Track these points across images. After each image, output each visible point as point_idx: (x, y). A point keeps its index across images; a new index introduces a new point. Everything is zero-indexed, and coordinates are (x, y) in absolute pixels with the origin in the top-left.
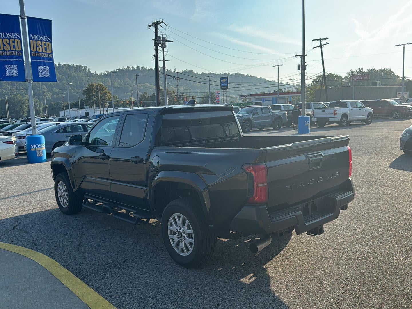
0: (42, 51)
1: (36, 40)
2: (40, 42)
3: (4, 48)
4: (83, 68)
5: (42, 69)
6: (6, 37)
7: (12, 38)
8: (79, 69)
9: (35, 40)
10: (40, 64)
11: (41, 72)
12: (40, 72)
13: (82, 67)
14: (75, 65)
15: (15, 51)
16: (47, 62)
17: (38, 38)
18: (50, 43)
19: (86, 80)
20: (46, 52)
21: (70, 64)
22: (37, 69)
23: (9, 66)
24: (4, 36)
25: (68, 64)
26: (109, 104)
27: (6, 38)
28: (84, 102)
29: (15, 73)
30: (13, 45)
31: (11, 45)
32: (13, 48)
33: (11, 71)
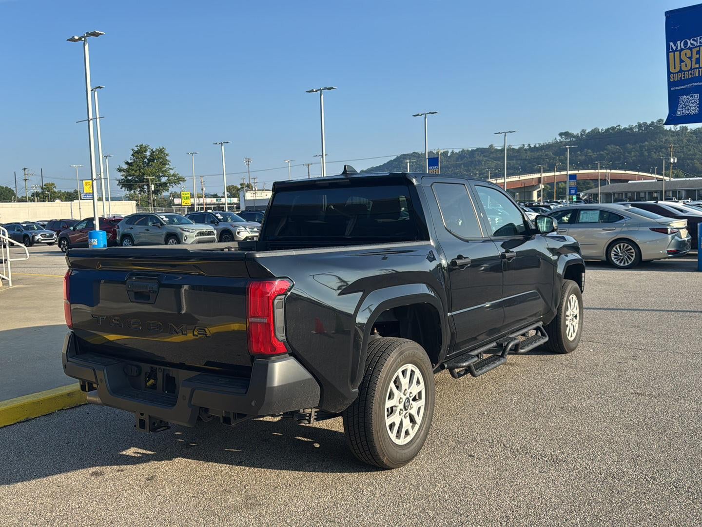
3: (681, 67)
6: (687, 46)
7: (697, 47)
23: (685, 97)
24: (683, 47)
29: (694, 108)
30: (697, 59)
31: (694, 59)
32: (696, 64)
33: (687, 106)
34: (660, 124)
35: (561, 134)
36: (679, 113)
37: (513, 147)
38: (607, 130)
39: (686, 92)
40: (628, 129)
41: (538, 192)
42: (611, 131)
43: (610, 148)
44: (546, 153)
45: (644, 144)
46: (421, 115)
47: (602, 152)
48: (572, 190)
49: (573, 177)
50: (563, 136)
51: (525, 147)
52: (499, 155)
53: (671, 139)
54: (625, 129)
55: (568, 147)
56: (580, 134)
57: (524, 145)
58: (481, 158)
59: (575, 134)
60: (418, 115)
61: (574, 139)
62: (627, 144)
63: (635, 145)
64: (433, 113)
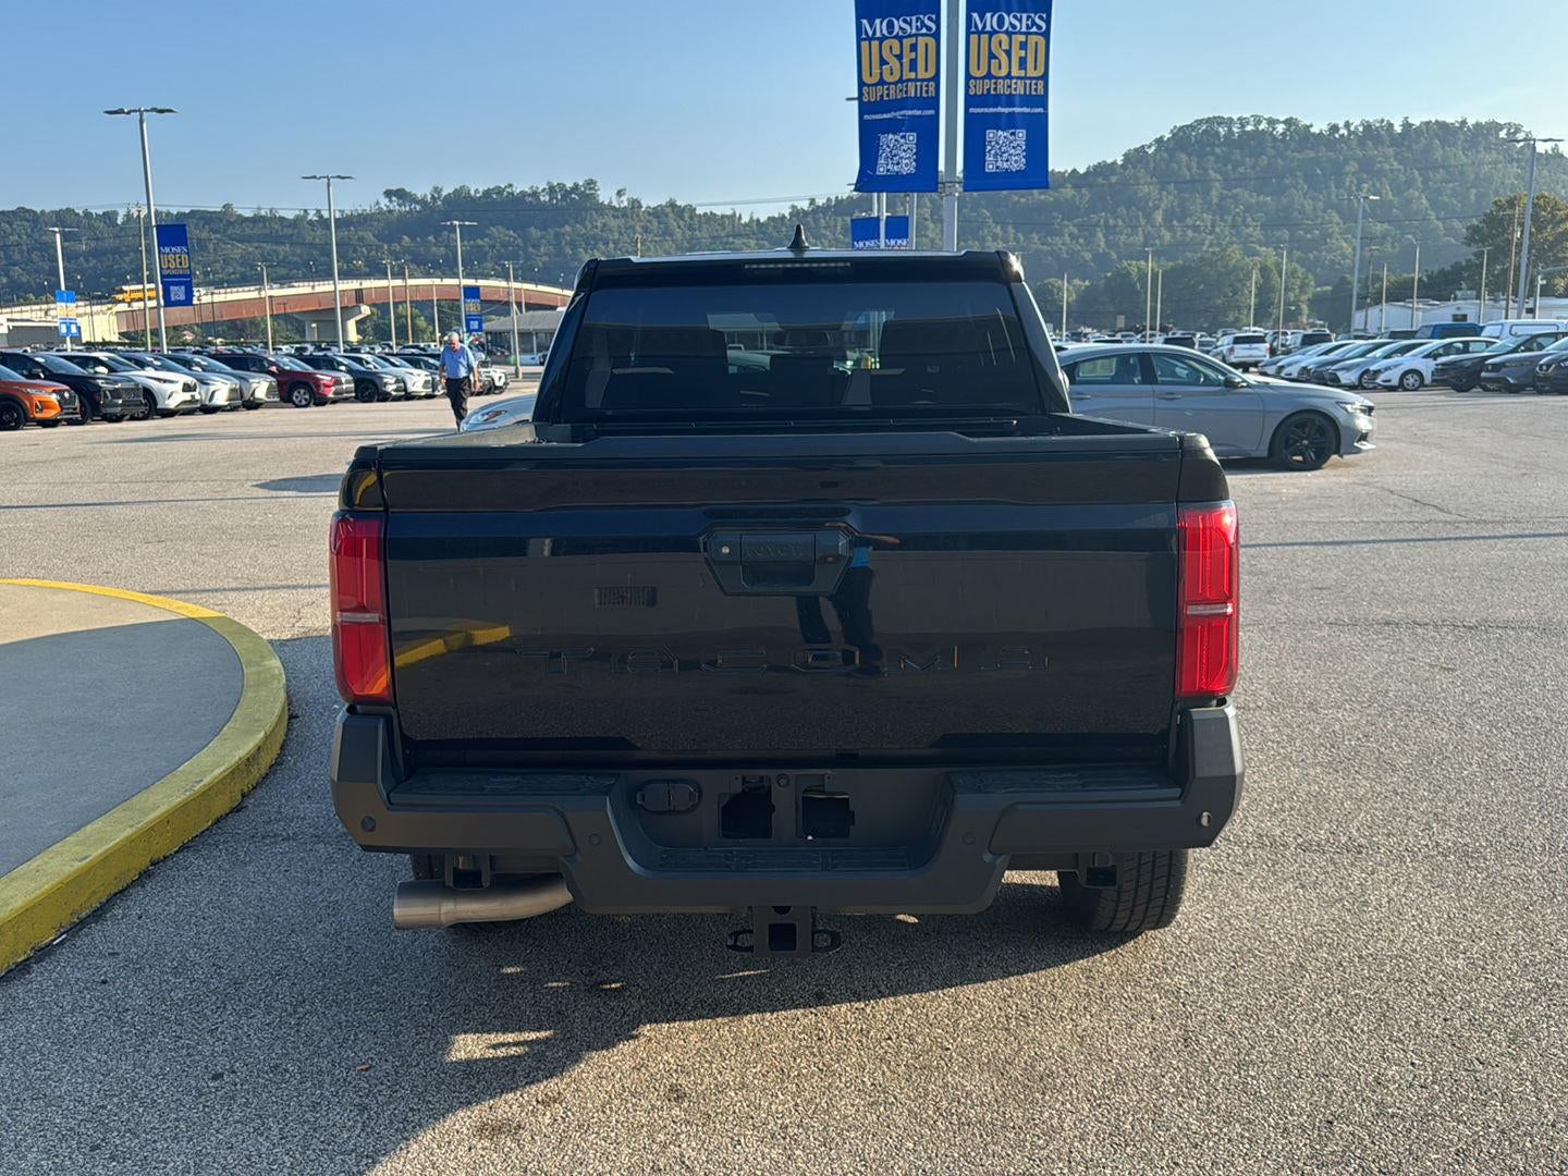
0: (1010, 72)
1: (993, 33)
2: (1004, 38)
3: (881, 73)
4: (1503, 134)
5: (1001, 142)
6: (893, 33)
7: (910, 36)
8: (1486, 137)
9: (987, 32)
10: (997, 122)
11: (996, 155)
12: (993, 152)
13: (1499, 127)
14: (1471, 122)
15: (916, 80)
16: (1023, 113)
17: (1001, 22)
18: (1041, 40)
19: (1507, 181)
20: (1022, 73)
21: (1451, 118)
22: (983, 142)
23: (891, 136)
24: (885, 32)
25: (1441, 119)
26: (1544, 282)
27: (893, 37)
28: (1466, 275)
29: (907, 161)
30: (911, 60)
31: (906, 60)
32: (910, 71)
33: (895, 155)
34: (590, 189)
35: (388, 194)
36: (881, 169)
37: (281, 213)
38: (487, 193)
39: (894, 127)
40: (529, 195)
41: (357, 322)
42: (495, 196)
43: (496, 235)
44: (360, 233)
45: (563, 231)
46: (129, 113)
47: (479, 242)
48: (472, 322)
49: (472, 292)
50: (394, 198)
51: (310, 217)
52: (248, 231)
53: (614, 223)
54: (523, 193)
55: (457, 223)
56: (429, 197)
57: (305, 211)
58: (204, 235)
59: (419, 196)
60: (120, 111)
61: (418, 208)
62: (529, 226)
63: (546, 230)
64: (161, 111)
